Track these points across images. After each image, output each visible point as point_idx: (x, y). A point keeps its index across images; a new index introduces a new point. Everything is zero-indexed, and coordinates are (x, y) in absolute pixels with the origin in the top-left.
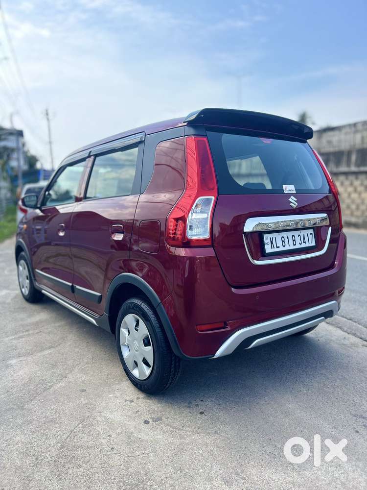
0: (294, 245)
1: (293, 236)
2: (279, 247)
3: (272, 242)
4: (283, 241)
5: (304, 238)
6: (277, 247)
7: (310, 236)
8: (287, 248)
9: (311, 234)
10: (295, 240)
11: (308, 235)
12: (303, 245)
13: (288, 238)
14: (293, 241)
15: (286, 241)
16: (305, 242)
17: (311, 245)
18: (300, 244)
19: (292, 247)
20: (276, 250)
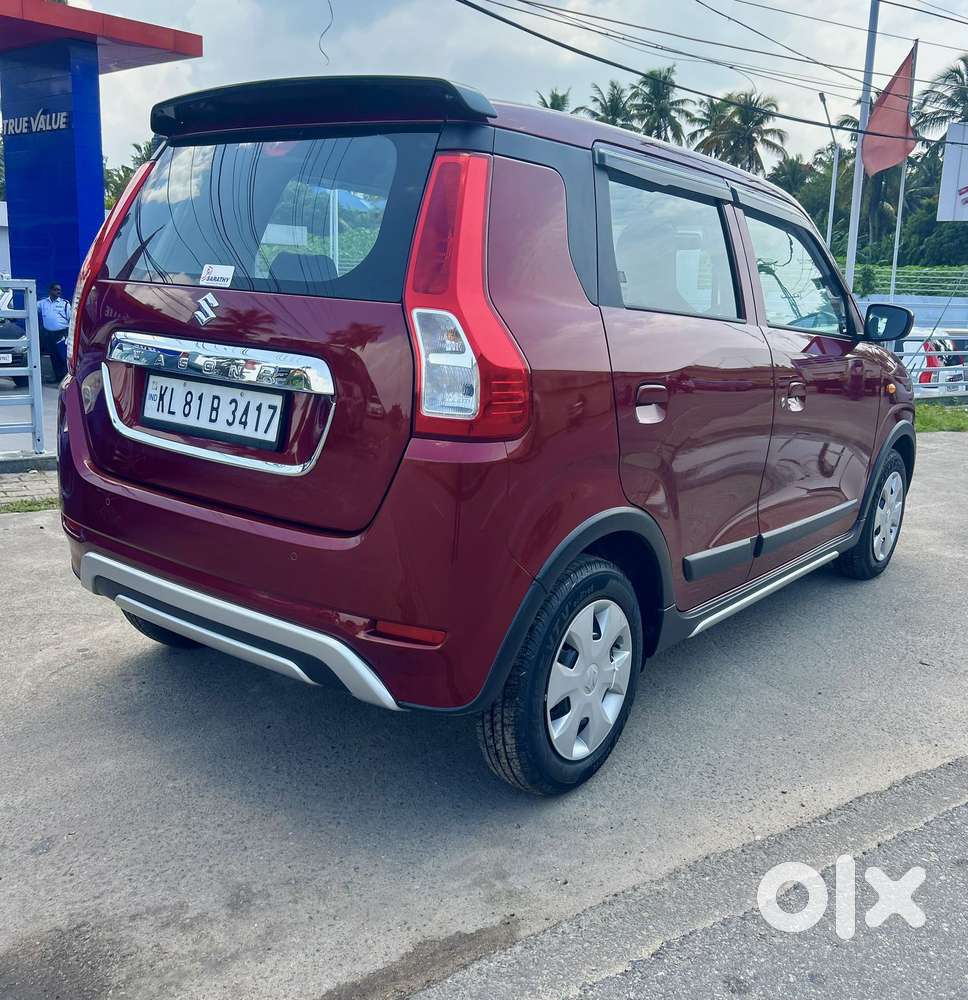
0: (211, 420)
1: (215, 397)
2: (173, 413)
3: (162, 397)
4: (188, 403)
5: (246, 412)
6: (170, 412)
7: (266, 414)
8: (191, 421)
9: (270, 407)
10: (217, 410)
11: (259, 408)
12: (237, 430)
13: (200, 398)
14: (213, 409)
15: (195, 404)
16: (245, 424)
17: (260, 435)
18: (230, 424)
19: (203, 423)
20: (165, 417)
